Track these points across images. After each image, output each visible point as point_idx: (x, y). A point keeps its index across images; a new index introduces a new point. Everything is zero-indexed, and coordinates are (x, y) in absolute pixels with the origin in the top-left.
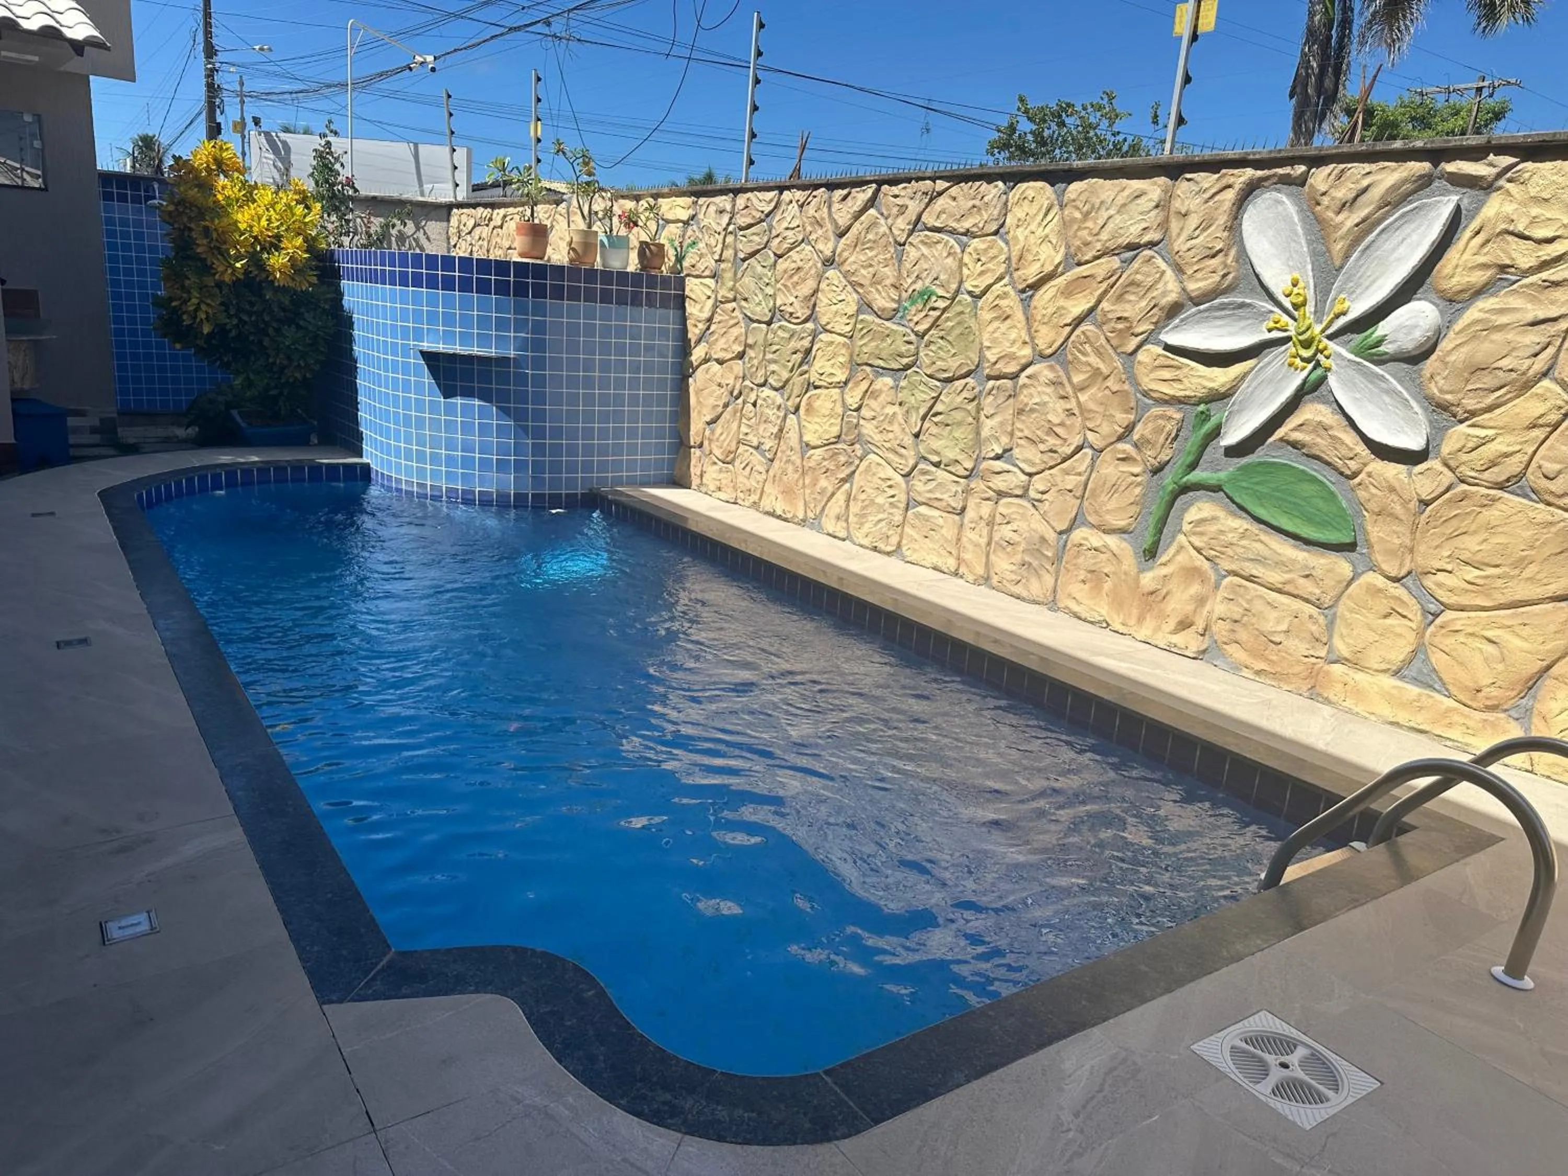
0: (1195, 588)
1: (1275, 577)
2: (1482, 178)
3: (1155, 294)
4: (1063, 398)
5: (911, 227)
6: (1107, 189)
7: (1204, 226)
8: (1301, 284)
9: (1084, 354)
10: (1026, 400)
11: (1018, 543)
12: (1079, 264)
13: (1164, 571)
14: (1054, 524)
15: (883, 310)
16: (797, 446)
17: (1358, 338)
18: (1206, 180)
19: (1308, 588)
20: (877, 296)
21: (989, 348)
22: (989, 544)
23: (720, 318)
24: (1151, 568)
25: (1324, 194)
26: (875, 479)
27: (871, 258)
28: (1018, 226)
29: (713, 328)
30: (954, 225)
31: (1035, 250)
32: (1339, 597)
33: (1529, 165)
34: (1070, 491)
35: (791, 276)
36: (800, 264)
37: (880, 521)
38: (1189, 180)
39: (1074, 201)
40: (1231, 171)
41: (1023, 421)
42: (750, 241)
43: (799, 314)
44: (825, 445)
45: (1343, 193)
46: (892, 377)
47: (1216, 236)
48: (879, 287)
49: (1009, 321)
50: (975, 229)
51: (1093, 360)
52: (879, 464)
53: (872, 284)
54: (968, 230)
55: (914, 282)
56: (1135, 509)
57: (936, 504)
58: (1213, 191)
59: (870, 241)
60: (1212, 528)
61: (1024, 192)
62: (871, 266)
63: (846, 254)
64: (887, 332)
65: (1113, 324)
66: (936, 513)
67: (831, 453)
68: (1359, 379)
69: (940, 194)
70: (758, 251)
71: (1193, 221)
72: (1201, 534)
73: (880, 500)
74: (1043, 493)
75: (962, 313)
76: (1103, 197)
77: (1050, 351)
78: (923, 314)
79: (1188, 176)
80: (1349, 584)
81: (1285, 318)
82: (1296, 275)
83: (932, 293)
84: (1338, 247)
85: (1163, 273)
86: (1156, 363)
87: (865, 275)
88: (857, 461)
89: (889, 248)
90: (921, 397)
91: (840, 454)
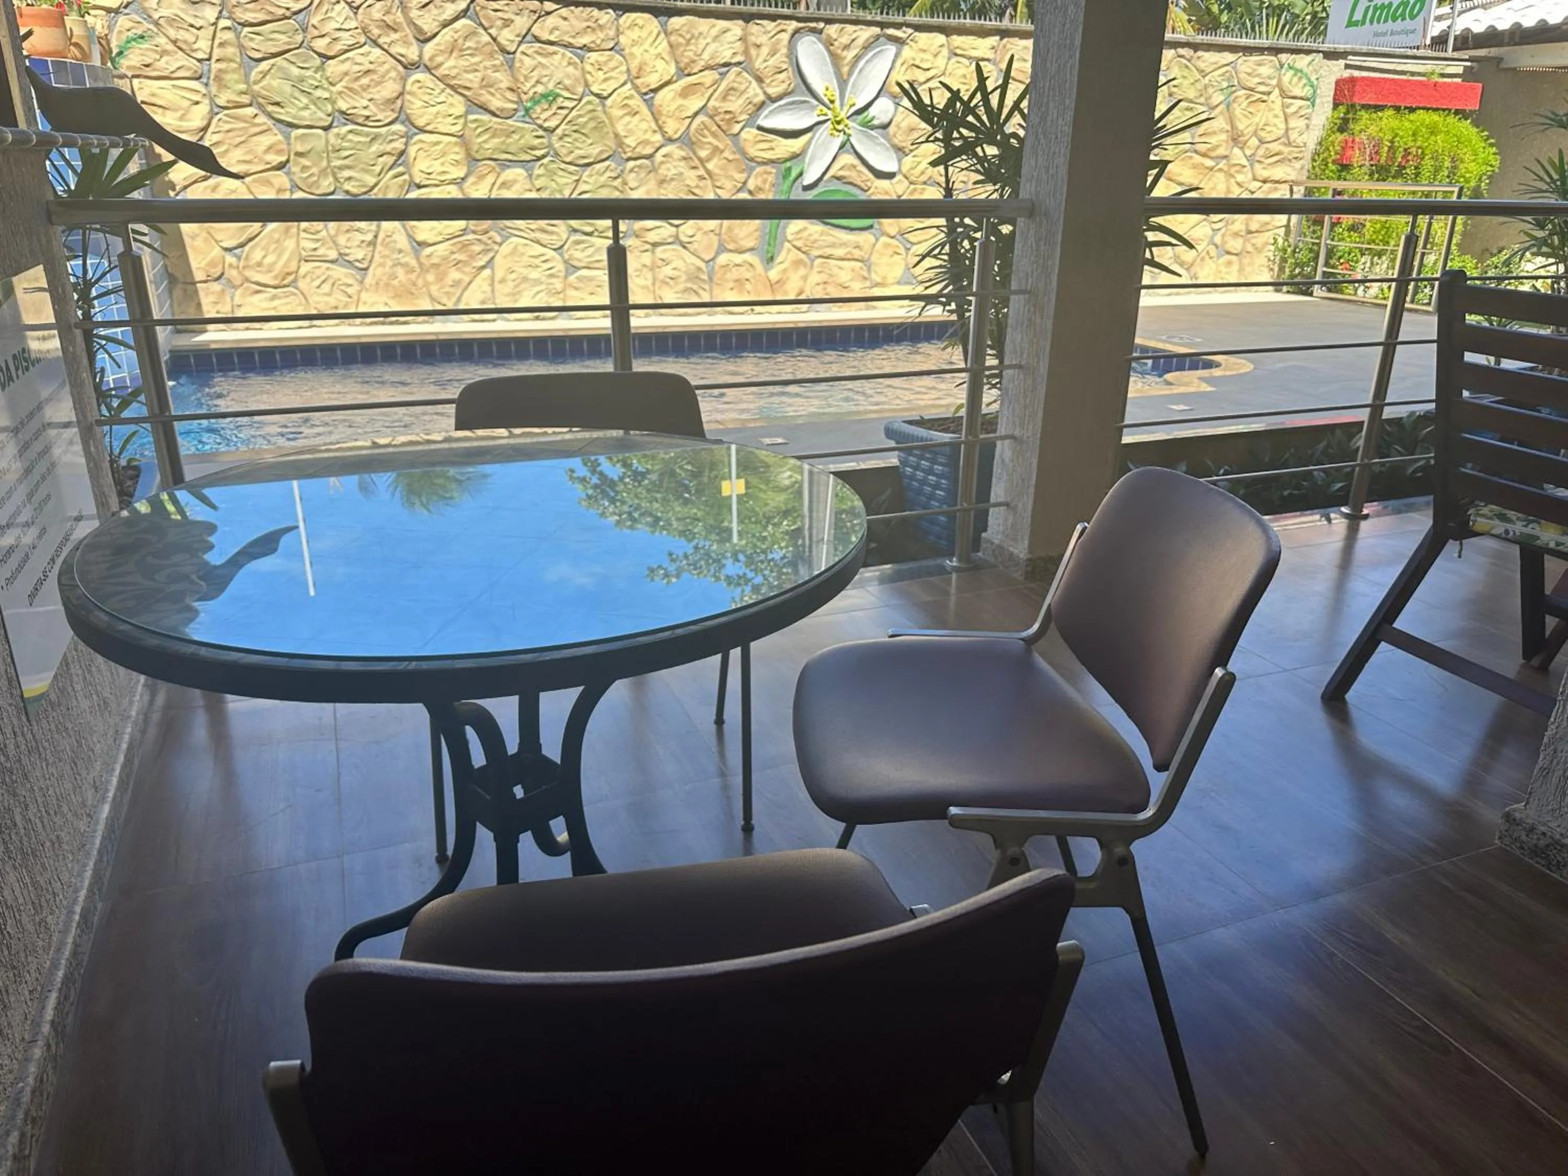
0: (802, 271)
1: (840, 252)
2: (901, 38)
3: (747, 96)
4: (694, 168)
5: (520, 39)
6: (704, 24)
7: (773, 53)
8: (830, 89)
9: (704, 136)
10: (665, 172)
11: (678, 277)
12: (689, 75)
13: (782, 266)
14: (703, 256)
15: (502, 110)
16: (406, 248)
17: (860, 118)
18: (769, 25)
19: (857, 253)
20: (491, 98)
21: (626, 137)
22: (654, 284)
23: (228, 126)
24: (772, 267)
25: (836, 40)
26: (525, 258)
27: (476, 64)
28: (632, 46)
30: (571, 40)
31: (651, 64)
32: (871, 254)
33: (917, 34)
34: (712, 231)
35: (357, 79)
36: (367, 66)
37: (538, 293)
38: (757, 24)
39: (678, 30)
40: (784, 22)
41: (665, 189)
42: (269, 39)
43: (379, 117)
44: (448, 239)
45: (845, 40)
46: (523, 167)
47: (780, 59)
48: (492, 90)
49: (637, 116)
50: (593, 45)
51: (710, 139)
52: (526, 245)
53: (481, 87)
54: (585, 46)
55: (534, 86)
56: (757, 233)
57: (597, 265)
58: (774, 32)
59: (469, 48)
60: (805, 234)
61: (634, 21)
62: (476, 70)
63: (439, 59)
64: (512, 129)
65: (722, 116)
67: (459, 246)
68: (865, 140)
69: (548, 13)
70: (287, 51)
71: (765, 50)
72: (800, 238)
73: (534, 274)
74: (692, 236)
75: (594, 111)
76: (700, 30)
77: (676, 136)
78: (550, 113)
79: (758, 22)
80: (874, 245)
81: (825, 110)
82: (827, 84)
83: (558, 95)
84: (845, 69)
85: (750, 82)
86: (757, 139)
87: (472, 79)
88: (496, 247)
89: (496, 56)
90: (562, 181)
91: (473, 244)
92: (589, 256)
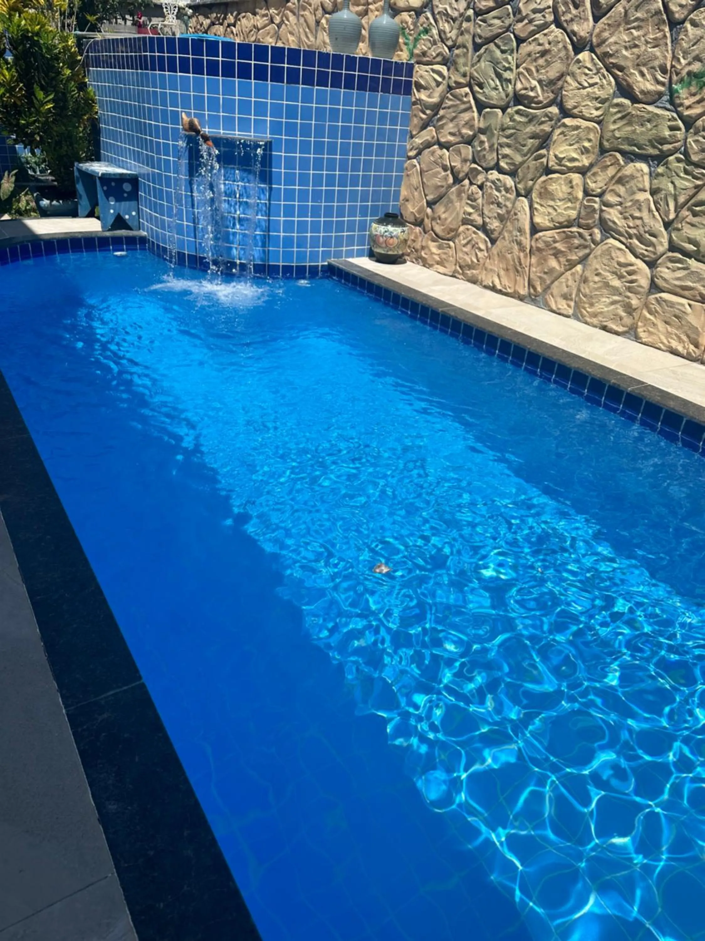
15: (647, 94)
16: (527, 228)
20: (639, 78)
23: (450, 103)
27: (637, 38)
29: (441, 112)
35: (536, 60)
36: (547, 46)
37: (614, 303)
42: (490, 25)
43: (541, 98)
44: (559, 228)
46: (647, 163)
48: (643, 69)
52: (620, 249)
53: (634, 66)
55: (691, 62)
59: (637, 19)
62: (636, 46)
64: (649, 117)
66: (684, 301)
67: (563, 235)
70: (498, 36)
73: (618, 283)
78: (698, 97)
87: (627, 56)
88: (593, 246)
89: (662, 27)
90: (680, 183)
91: (575, 237)
92: (678, 279)
